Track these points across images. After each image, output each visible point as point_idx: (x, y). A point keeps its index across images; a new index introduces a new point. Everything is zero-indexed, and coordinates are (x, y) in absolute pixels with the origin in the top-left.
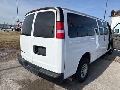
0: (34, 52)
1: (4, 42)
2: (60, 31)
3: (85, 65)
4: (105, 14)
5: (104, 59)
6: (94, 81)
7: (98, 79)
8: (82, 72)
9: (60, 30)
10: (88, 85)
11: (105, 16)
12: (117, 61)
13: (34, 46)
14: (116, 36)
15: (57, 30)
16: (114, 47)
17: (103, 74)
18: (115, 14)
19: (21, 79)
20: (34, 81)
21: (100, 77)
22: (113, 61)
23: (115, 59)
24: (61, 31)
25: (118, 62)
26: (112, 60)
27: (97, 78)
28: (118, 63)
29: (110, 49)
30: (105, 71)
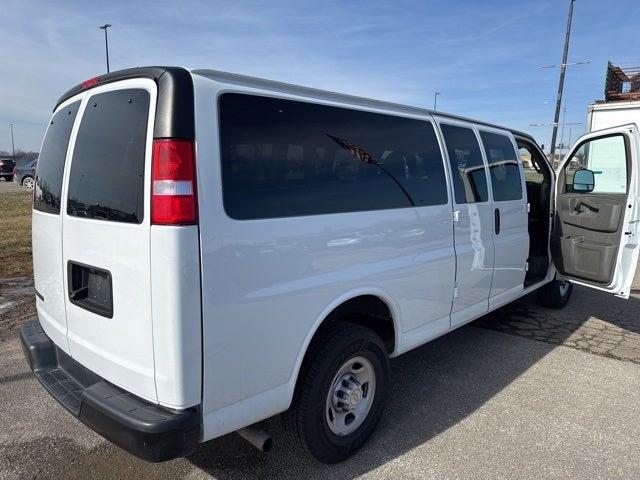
0: (70, 294)
1: (16, 244)
2: (169, 188)
3: (357, 366)
4: (561, 90)
5: (514, 331)
6: (413, 452)
7: (438, 440)
8: (340, 404)
9: (169, 182)
10: (372, 473)
11: (559, 102)
12: (581, 344)
13: (70, 263)
14: (578, 210)
15: (155, 182)
16: (567, 270)
17: (475, 414)
18: (626, 87)
19: (27, 436)
20: (89, 446)
21: (454, 431)
22: (560, 343)
23: (575, 336)
24: (172, 187)
25: (587, 350)
26: (554, 338)
27: (430, 438)
28: (585, 355)
29: (547, 280)
30: (490, 402)
